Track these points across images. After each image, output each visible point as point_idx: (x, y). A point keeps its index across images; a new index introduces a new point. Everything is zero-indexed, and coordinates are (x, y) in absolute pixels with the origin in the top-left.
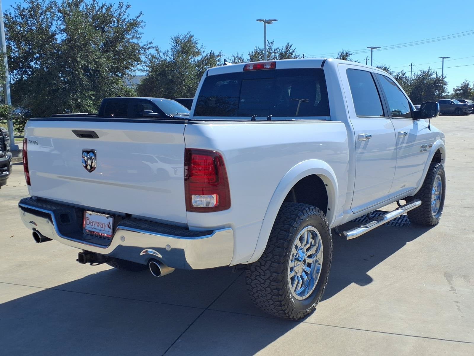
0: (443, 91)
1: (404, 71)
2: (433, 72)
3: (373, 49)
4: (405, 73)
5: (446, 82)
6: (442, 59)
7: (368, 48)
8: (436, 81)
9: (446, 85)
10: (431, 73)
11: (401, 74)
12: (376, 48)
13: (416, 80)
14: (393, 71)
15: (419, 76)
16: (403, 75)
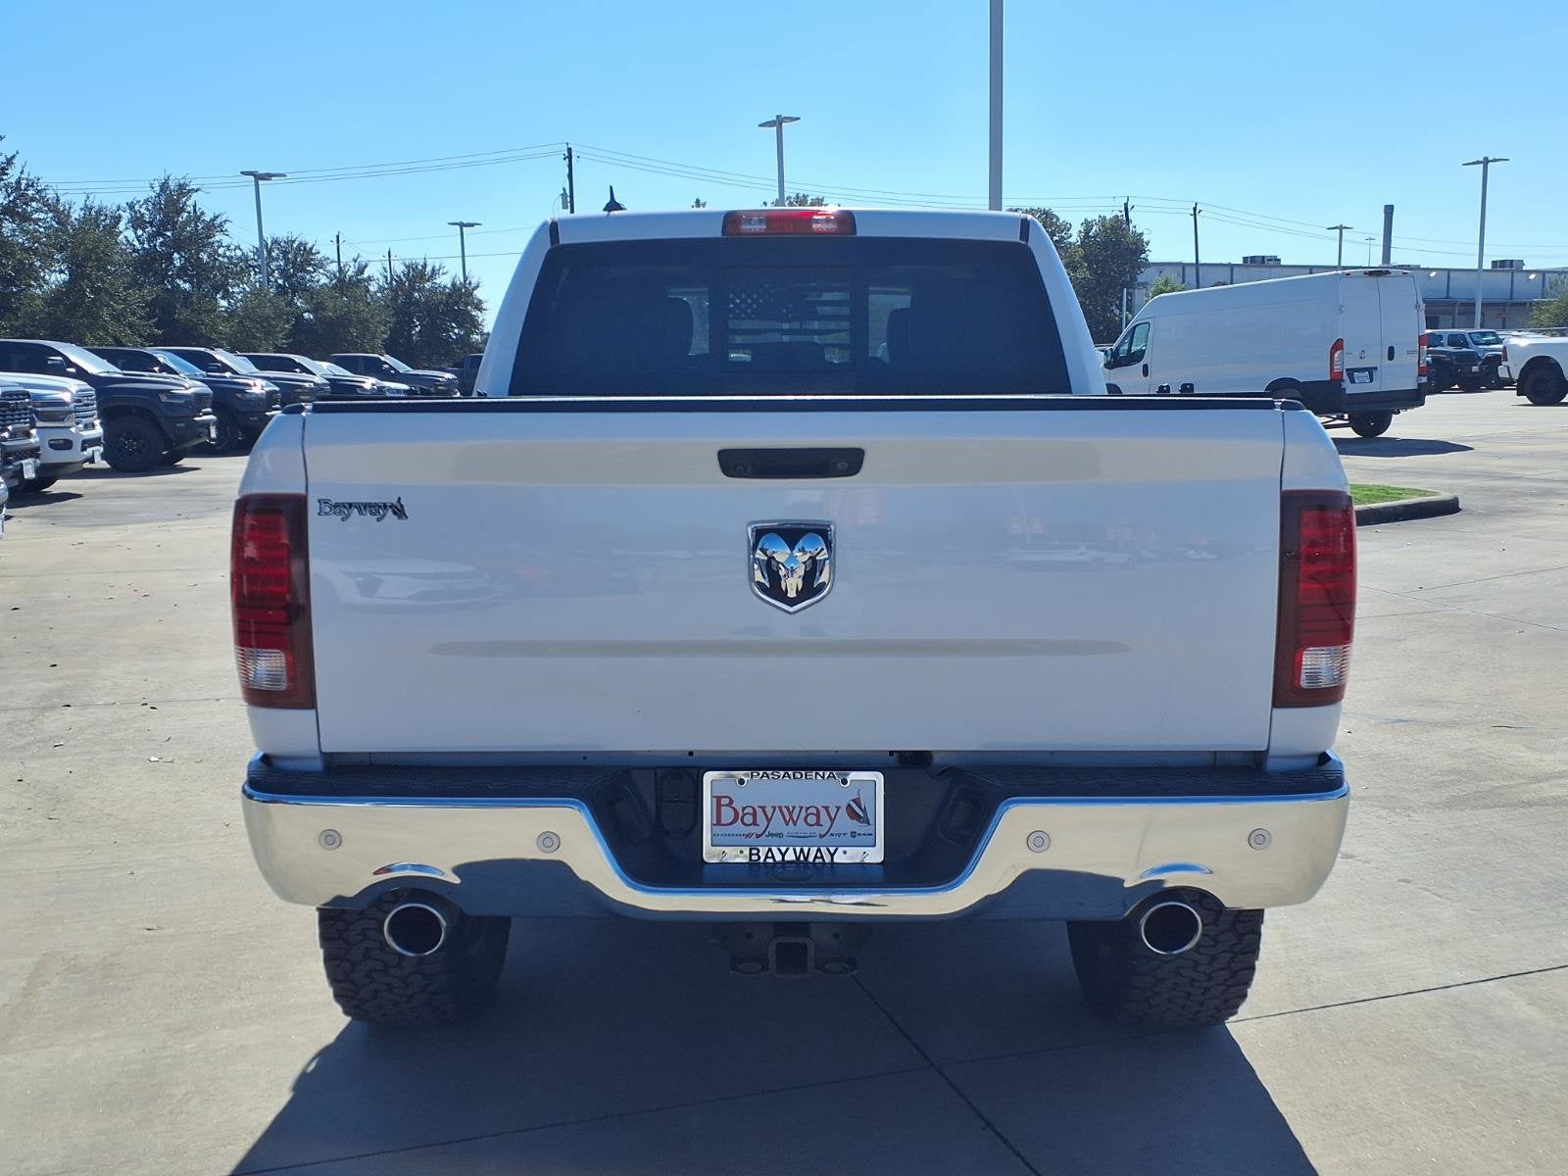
0: (475, 324)
1: (363, 260)
2: (437, 267)
3: (261, 179)
4: (366, 267)
5: (480, 302)
6: (458, 227)
7: (242, 173)
8: (450, 295)
9: (480, 309)
10: (433, 270)
11: (352, 269)
12: (267, 177)
13: (391, 289)
14: (328, 259)
15: (399, 277)
16: (361, 271)
